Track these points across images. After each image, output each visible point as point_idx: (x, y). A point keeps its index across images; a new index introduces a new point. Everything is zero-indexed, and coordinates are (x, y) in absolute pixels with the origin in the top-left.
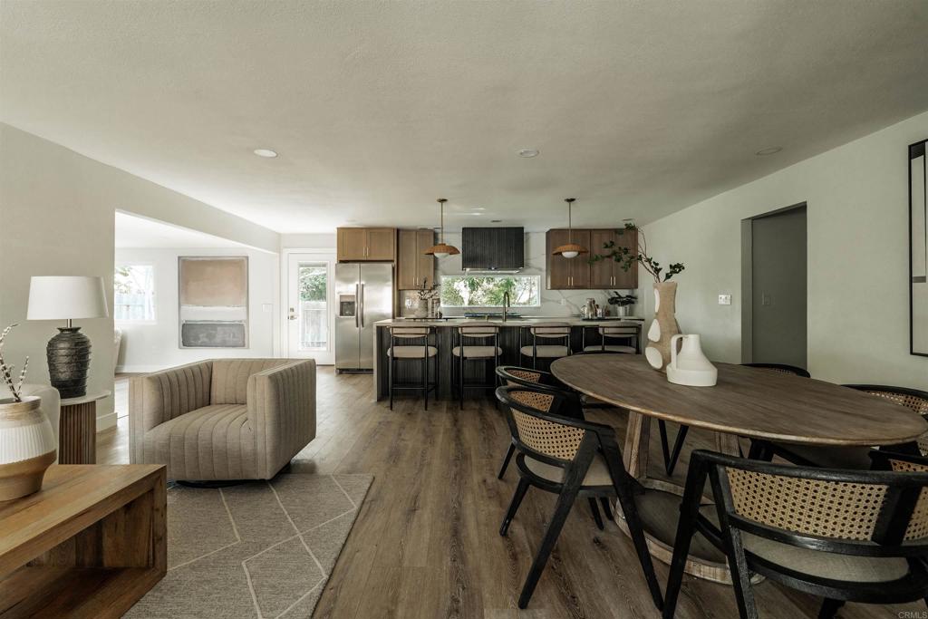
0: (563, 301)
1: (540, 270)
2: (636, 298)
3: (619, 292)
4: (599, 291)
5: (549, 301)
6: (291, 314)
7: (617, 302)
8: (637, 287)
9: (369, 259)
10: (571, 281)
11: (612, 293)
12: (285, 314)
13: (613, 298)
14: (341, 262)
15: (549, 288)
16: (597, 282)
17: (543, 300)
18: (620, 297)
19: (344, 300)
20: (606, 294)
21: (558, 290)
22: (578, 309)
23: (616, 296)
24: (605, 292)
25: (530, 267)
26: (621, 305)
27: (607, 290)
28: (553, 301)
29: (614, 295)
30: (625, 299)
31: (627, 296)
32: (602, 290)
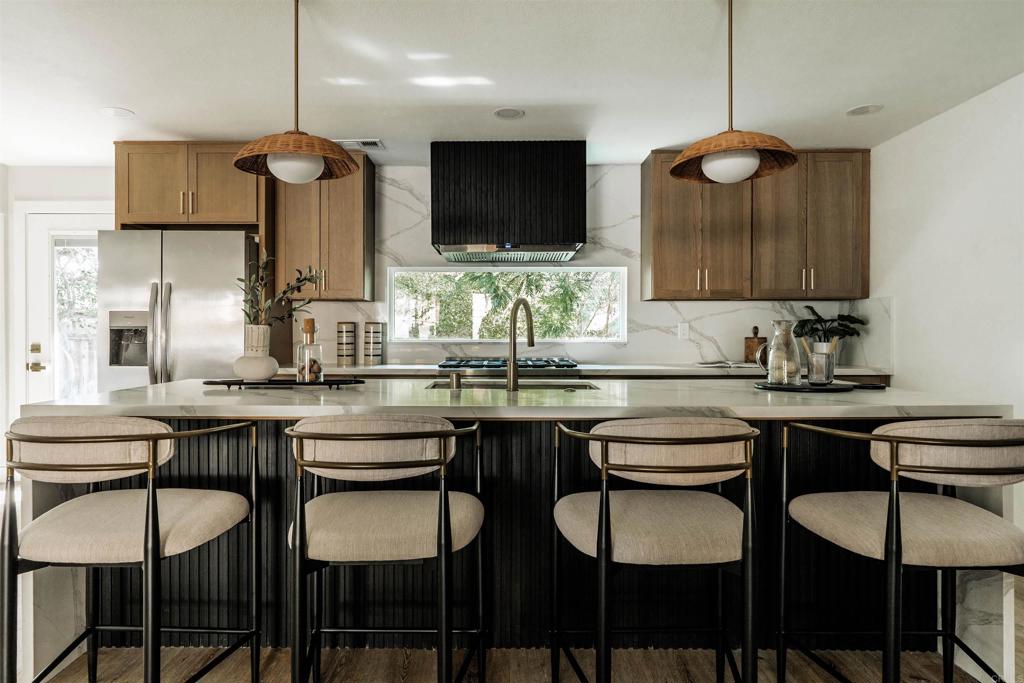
0: (682, 330)
1: (627, 253)
2: (863, 322)
3: (820, 307)
4: (768, 304)
5: (648, 327)
6: (33, 358)
7: (813, 332)
8: (866, 294)
9: (194, 220)
10: (704, 279)
11: (800, 309)
12: (21, 356)
13: (803, 324)
14: (124, 227)
15: (649, 295)
16: (766, 284)
17: (633, 327)
18: (820, 320)
19: (121, 324)
20: (785, 312)
21: (671, 302)
22: (718, 348)
23: (812, 317)
24: (782, 308)
25: (603, 247)
26: (823, 339)
27: (787, 302)
28: (657, 328)
29: (807, 315)
30: (836, 324)
31: (841, 317)
32: (776, 303)
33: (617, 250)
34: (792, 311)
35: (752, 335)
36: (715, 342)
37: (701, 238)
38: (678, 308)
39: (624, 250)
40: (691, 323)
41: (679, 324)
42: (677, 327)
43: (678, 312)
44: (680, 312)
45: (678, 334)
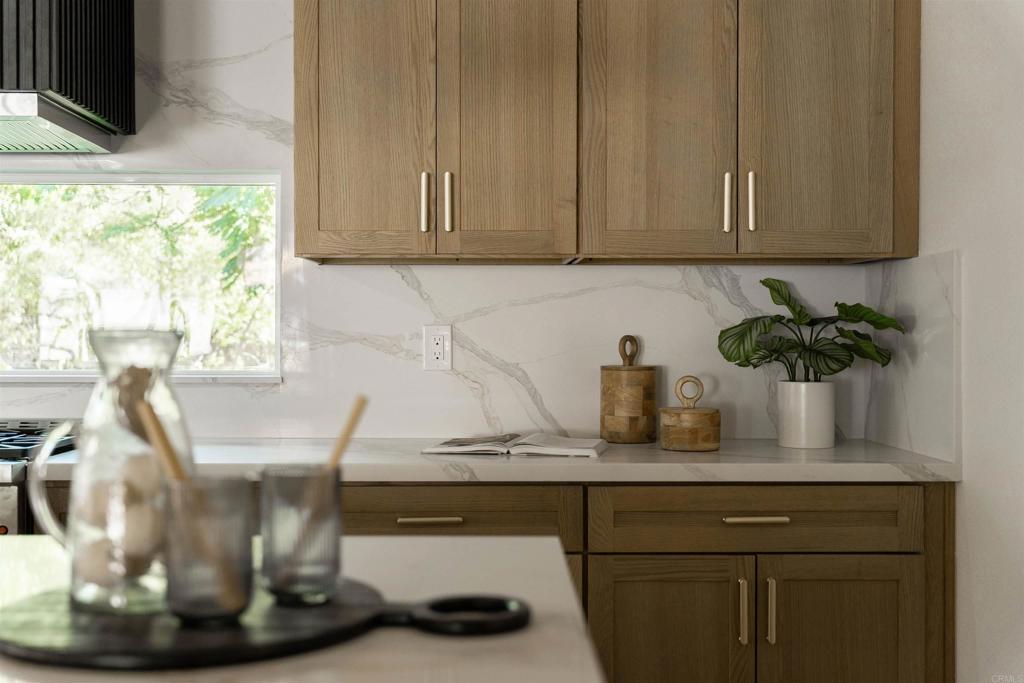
0: (432, 344)
1: (280, 132)
5: (338, 337)
10: (441, 201)
20: (716, 295)
21: (403, 269)
22: (534, 394)
23: (784, 311)
24: (709, 284)
25: (212, 115)
26: (800, 371)
27: (723, 270)
28: (364, 339)
29: (766, 305)
30: (830, 332)
31: (849, 312)
32: (692, 271)
33: (254, 124)
34: (736, 295)
35: (618, 361)
36: (524, 380)
37: (433, 84)
38: (420, 286)
39: (272, 123)
40: (458, 325)
41: (424, 328)
42: (419, 336)
43: (422, 296)
44: (426, 296)
45: (421, 355)
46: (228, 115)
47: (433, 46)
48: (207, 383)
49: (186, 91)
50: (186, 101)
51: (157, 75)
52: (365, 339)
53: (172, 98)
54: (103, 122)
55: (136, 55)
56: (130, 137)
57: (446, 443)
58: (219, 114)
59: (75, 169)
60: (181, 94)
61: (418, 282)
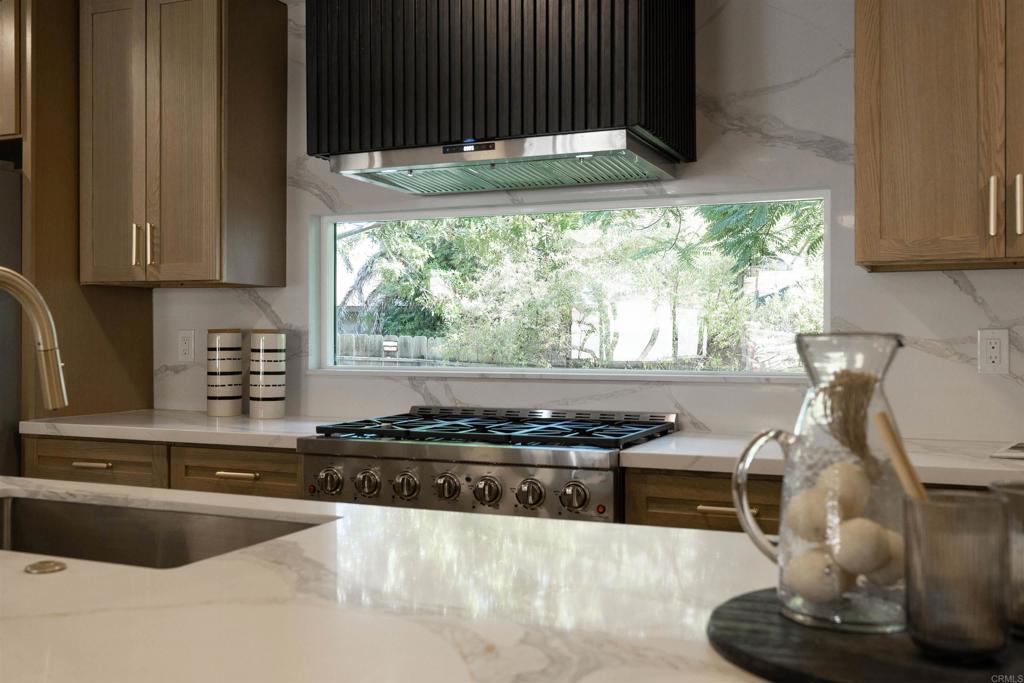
25: (765, 138)
33: (806, 144)
37: (1002, 91)
38: (974, 290)
39: (822, 141)
40: (1015, 329)
41: (979, 332)
42: (974, 340)
43: (975, 301)
44: (980, 301)
45: (975, 359)
46: (780, 138)
47: (1002, 49)
48: (761, 383)
49: (741, 119)
50: (741, 128)
51: (715, 107)
52: (916, 343)
53: (730, 127)
54: (672, 151)
55: (697, 91)
56: (691, 164)
57: (1013, 448)
58: (772, 137)
59: (645, 195)
60: (736, 122)
61: (972, 286)
